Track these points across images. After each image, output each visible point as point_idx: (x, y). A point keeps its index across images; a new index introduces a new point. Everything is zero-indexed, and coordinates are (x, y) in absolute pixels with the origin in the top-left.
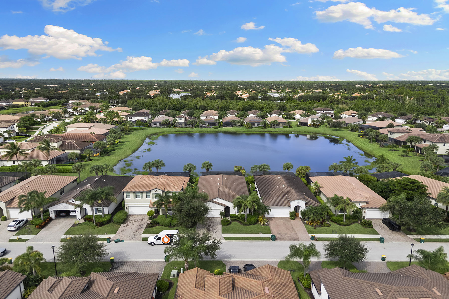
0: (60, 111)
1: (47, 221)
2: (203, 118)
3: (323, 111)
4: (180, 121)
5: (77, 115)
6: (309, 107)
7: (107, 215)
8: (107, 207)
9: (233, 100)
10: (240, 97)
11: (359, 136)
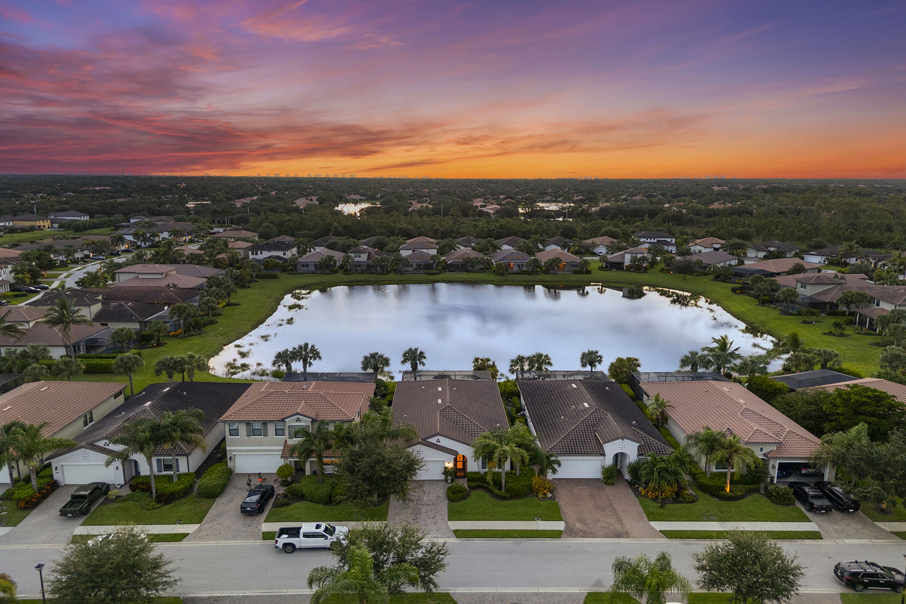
0: (108, 239)
1: (44, 491)
2: (404, 253)
3: (652, 239)
4: (357, 259)
5: (143, 248)
6: (623, 230)
7: (185, 474)
8: (186, 457)
9: (467, 216)
10: (482, 211)
11: (734, 290)
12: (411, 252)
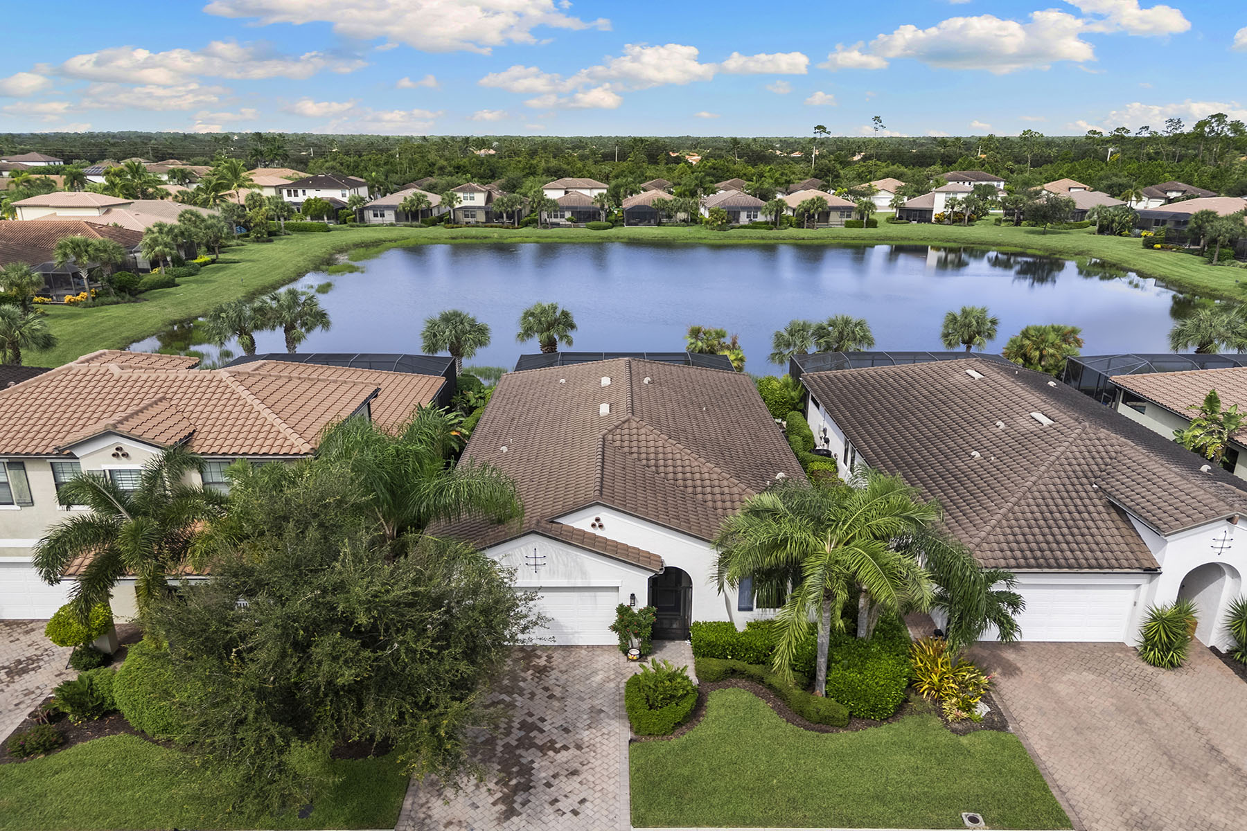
2: (552, 195)
4: (467, 203)
11: (1148, 244)
12: (561, 193)
